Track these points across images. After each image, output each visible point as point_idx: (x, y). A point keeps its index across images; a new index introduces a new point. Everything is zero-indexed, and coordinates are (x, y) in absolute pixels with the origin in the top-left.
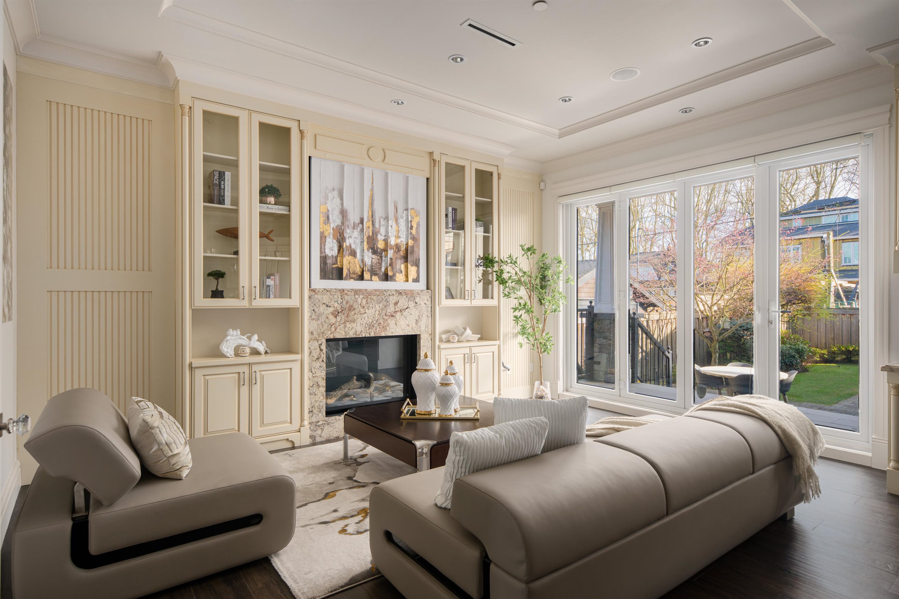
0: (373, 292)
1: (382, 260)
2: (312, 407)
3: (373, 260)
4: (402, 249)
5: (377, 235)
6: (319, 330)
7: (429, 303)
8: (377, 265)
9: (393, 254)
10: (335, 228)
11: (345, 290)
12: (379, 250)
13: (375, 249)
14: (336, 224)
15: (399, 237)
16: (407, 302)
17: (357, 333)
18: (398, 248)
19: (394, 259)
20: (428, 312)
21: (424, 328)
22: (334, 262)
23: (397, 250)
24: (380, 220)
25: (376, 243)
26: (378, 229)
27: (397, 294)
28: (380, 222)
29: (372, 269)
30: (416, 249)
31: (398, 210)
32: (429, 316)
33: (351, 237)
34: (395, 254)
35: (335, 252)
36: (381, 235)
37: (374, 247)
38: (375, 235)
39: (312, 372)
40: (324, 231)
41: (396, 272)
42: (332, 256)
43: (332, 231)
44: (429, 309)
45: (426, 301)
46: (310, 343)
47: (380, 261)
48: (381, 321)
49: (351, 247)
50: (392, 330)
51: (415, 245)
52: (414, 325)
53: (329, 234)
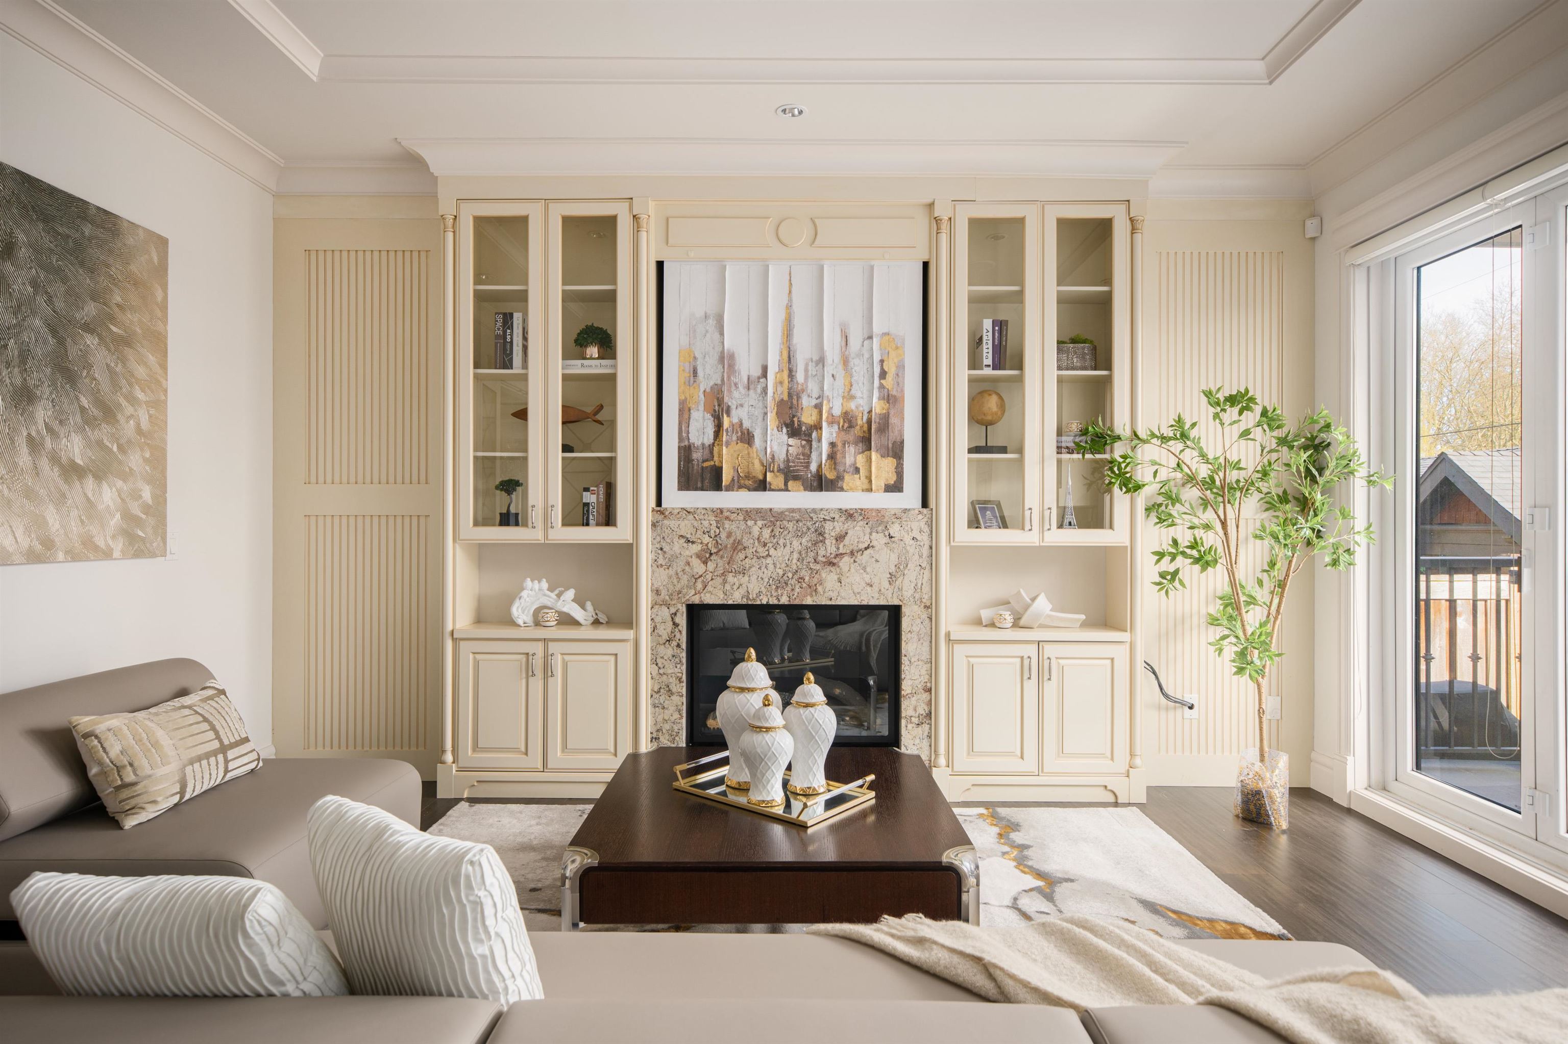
0: (787, 513)
1: (811, 448)
2: (658, 731)
3: (790, 448)
4: (860, 422)
5: (799, 398)
6: (671, 587)
7: (924, 538)
8: (799, 459)
9: (838, 433)
10: (708, 390)
11: (725, 511)
12: (804, 428)
13: (796, 425)
14: (712, 383)
15: (853, 397)
16: (867, 536)
17: (751, 596)
18: (850, 422)
19: (840, 445)
20: (921, 556)
21: (911, 592)
22: (705, 457)
23: (846, 425)
24: (807, 365)
25: (799, 414)
26: (802, 385)
27: (843, 518)
28: (806, 371)
29: (788, 467)
30: (893, 420)
31: (851, 341)
32: (923, 566)
33: (742, 406)
34: (843, 433)
35: (709, 438)
36: (809, 396)
37: (793, 422)
38: (795, 397)
39: (657, 664)
40: (686, 399)
41: (844, 471)
42: (703, 444)
43: (702, 396)
44: (925, 551)
45: (916, 534)
46: (655, 610)
47: (807, 451)
48: (805, 574)
49: (741, 424)
50: (830, 593)
51: (892, 412)
52: (886, 584)
53: (698, 403)
